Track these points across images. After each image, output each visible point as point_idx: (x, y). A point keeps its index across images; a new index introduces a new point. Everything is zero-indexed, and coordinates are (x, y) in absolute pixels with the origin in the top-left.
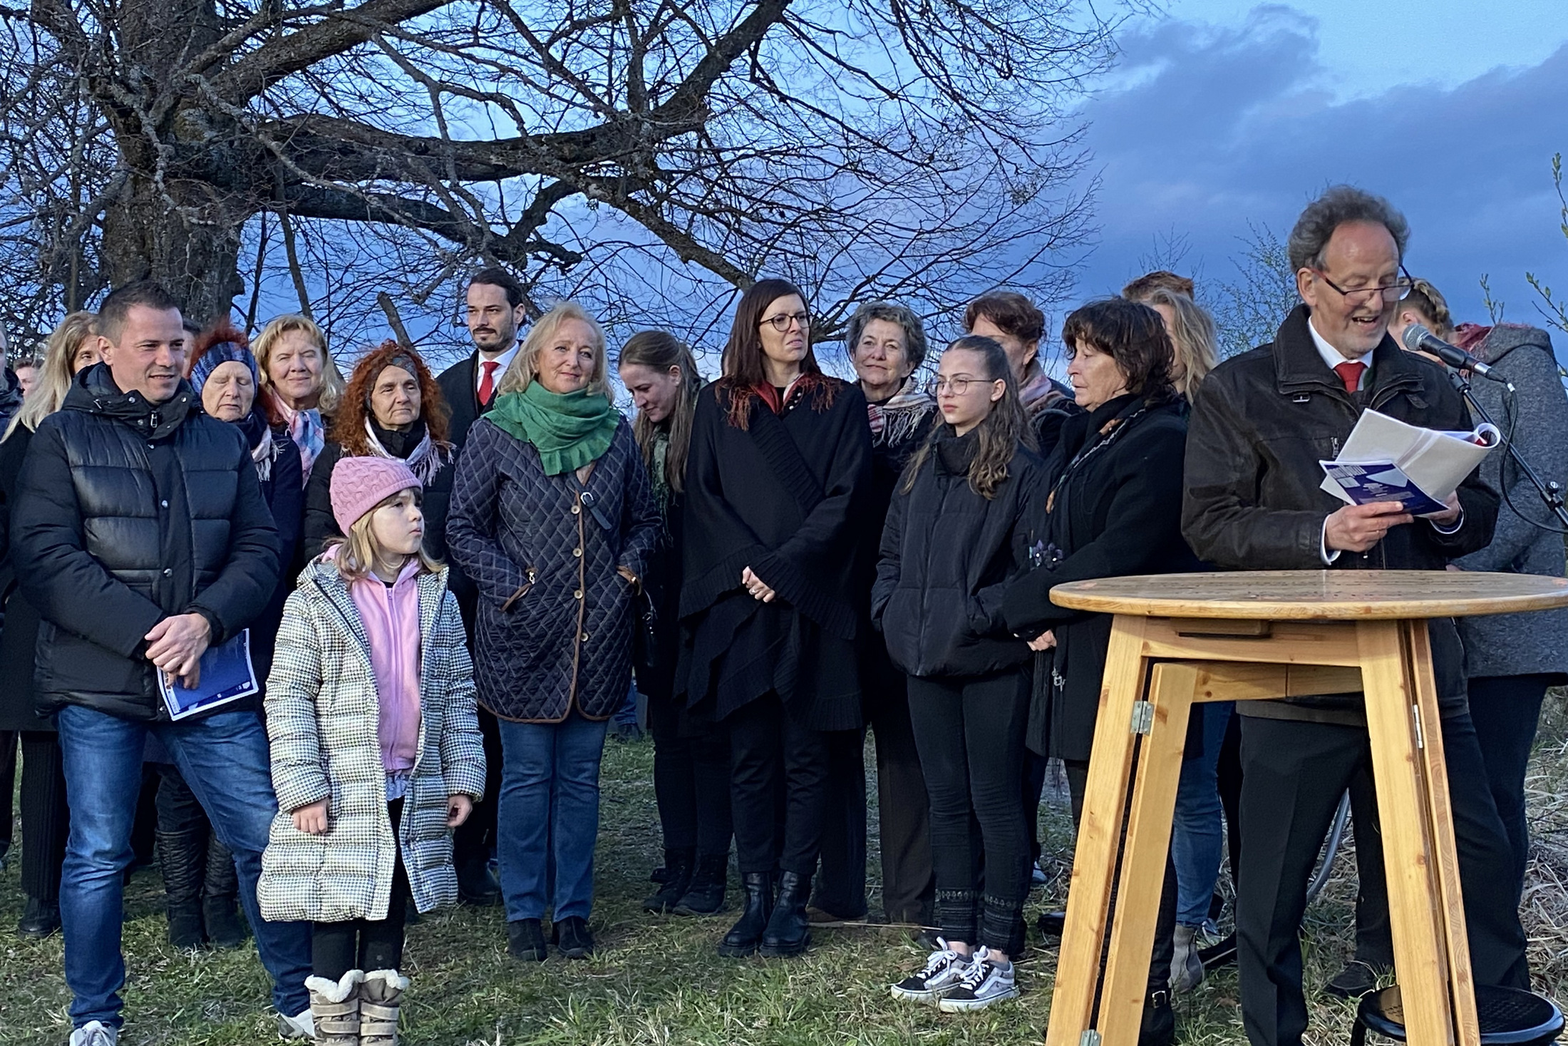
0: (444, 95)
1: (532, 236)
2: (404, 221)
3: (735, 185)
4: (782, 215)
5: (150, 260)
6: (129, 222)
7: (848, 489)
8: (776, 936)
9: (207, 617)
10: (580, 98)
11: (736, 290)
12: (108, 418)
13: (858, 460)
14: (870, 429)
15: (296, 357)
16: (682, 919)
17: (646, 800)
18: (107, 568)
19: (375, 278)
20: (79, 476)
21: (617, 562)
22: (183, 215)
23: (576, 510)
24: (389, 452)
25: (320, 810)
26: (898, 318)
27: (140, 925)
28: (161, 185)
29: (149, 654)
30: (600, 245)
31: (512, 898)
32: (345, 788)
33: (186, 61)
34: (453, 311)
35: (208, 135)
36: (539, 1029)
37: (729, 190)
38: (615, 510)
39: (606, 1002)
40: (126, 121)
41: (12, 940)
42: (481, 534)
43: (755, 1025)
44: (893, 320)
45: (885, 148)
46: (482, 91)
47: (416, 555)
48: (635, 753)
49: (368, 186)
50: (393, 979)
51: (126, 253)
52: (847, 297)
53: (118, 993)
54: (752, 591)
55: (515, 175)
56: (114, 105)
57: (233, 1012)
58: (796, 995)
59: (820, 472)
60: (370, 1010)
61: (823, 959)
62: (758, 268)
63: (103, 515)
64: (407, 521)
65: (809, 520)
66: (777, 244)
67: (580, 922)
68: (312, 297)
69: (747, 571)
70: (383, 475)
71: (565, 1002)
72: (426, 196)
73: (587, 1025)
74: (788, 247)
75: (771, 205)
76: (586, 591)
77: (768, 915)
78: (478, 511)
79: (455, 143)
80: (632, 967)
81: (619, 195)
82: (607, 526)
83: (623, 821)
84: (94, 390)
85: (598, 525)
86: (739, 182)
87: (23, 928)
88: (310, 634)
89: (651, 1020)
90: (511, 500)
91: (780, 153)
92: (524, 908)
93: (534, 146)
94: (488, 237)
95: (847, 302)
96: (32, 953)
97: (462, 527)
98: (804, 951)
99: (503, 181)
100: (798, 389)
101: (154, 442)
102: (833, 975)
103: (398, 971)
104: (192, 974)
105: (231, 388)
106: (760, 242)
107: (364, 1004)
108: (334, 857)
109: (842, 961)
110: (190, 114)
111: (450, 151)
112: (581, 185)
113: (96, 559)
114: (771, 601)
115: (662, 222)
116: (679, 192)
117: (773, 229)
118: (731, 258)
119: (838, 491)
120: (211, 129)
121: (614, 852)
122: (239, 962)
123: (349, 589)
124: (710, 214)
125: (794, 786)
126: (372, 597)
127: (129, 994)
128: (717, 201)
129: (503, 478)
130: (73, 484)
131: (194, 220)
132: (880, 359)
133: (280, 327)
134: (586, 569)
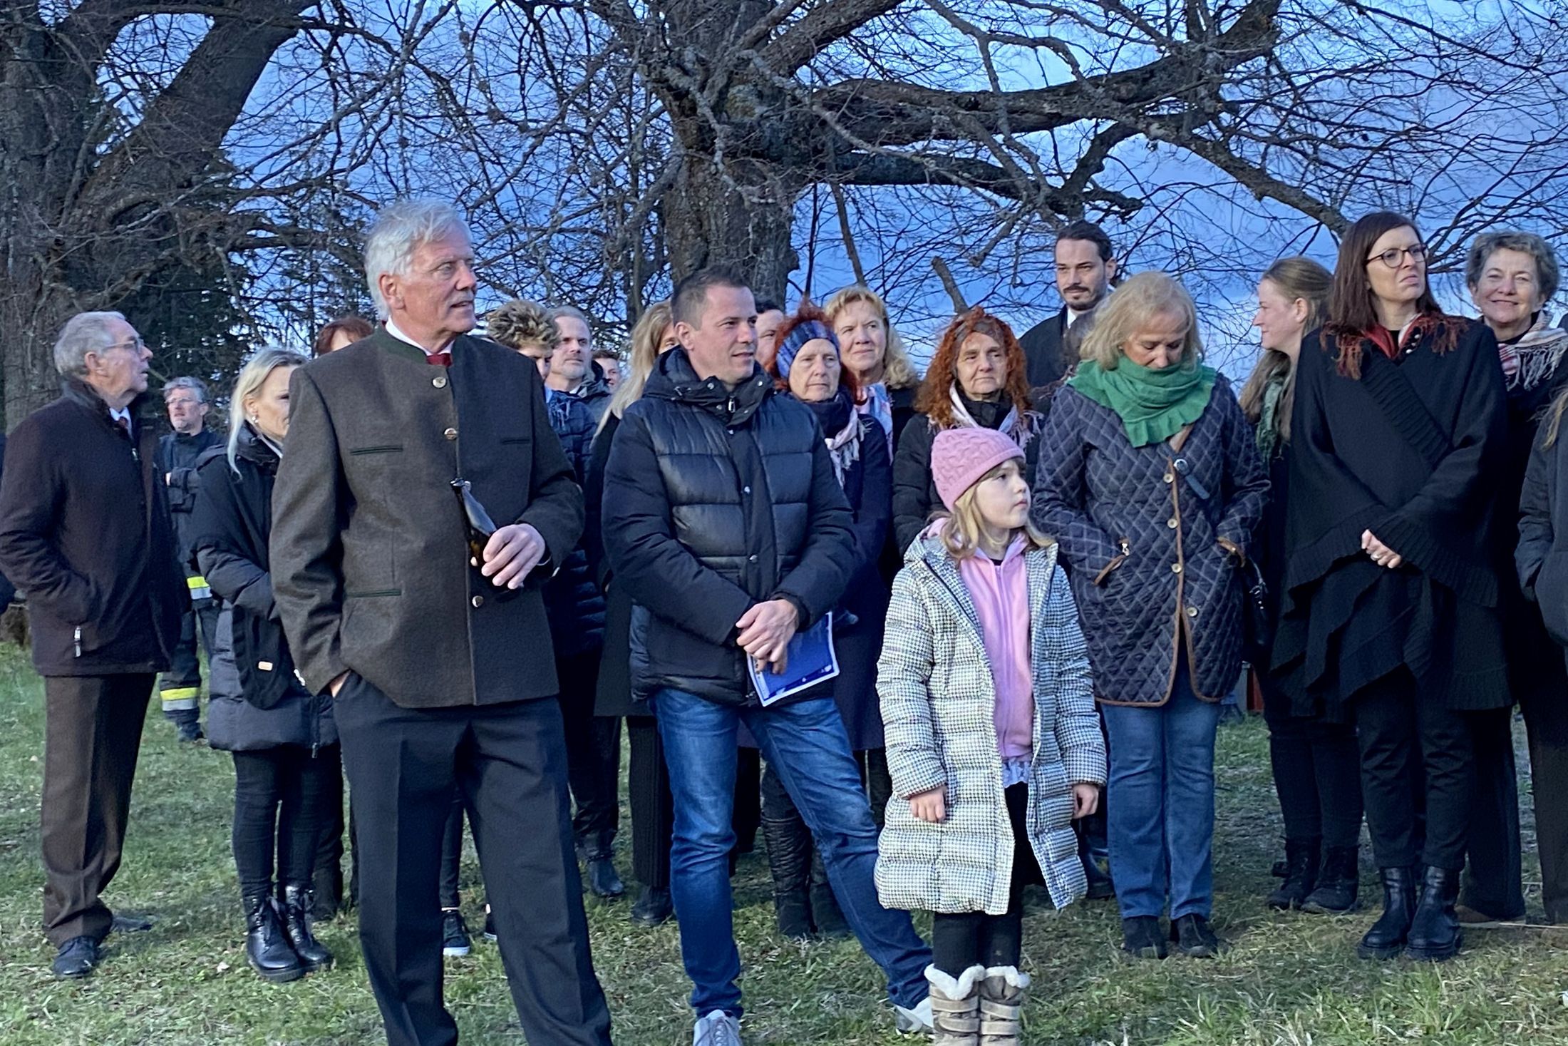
0: (992, 45)
1: (1089, 184)
2: (962, 182)
3: (1310, 111)
4: (1365, 138)
5: (707, 242)
6: (684, 204)
7: (1481, 438)
8: (1425, 937)
9: (794, 604)
10: (1135, 33)
11: (1319, 225)
12: (689, 404)
13: (1490, 407)
14: (1502, 372)
15: (859, 329)
16: (1314, 918)
17: (1255, 788)
18: (696, 555)
19: (928, 243)
20: (665, 464)
21: (1215, 534)
22: (744, 195)
23: (1170, 478)
24: (979, 423)
25: (937, 798)
26: (1529, 247)
27: (748, 914)
28: (721, 167)
29: (740, 641)
30: (1163, 188)
31: (1126, 893)
32: (961, 775)
33: (737, 37)
34: (1011, 271)
35: (759, 110)
36: (1168, 1031)
37: (1303, 116)
38: (1213, 477)
39: (1237, 1005)
40: (682, 103)
41: (628, 928)
42: (1071, 506)
43: (1409, 1033)
44: (1522, 250)
45: (1483, 53)
46: (1031, 36)
47: (1023, 529)
48: (1238, 736)
49: (925, 149)
50: (1012, 976)
51: (684, 236)
52: (1449, 223)
53: (735, 982)
54: (1375, 556)
55: (1070, 122)
56: (670, 88)
57: (849, 1004)
58: (1452, 1003)
59: (1446, 421)
60: (991, 1009)
61: (1479, 964)
62: (1343, 199)
63: (690, 502)
64: (1012, 494)
65: (1436, 475)
66: (1364, 171)
67: (1200, 919)
68: (866, 267)
69: (1366, 535)
70: (983, 447)
71: (1193, 1003)
72: (976, 152)
73: (1220, 1029)
74: (1375, 173)
75: (1351, 129)
76: (1185, 566)
77: (1412, 914)
78: (1065, 483)
79: (1007, 94)
80: (1262, 968)
81: (1184, 133)
82: (1205, 495)
83: (1233, 810)
84: (674, 376)
85: (1195, 495)
86: (1315, 107)
87: (636, 917)
88: (921, 615)
89: (1290, 1026)
90: (1097, 471)
91: (1365, 70)
92: (1138, 903)
93: (1090, 90)
94: (1045, 191)
95: (1450, 229)
96: (647, 941)
97: (1050, 499)
98: (1456, 954)
99: (1056, 130)
100: (1416, 330)
101: (734, 428)
102: (1493, 981)
103: (1017, 966)
104: (804, 965)
105: (818, 366)
106: (1344, 171)
107: (984, 1002)
108: (951, 846)
109: (1502, 966)
110: (739, 91)
111: (1001, 103)
112: (1141, 126)
113: (687, 548)
114: (1396, 568)
115: (1232, 158)
116: (1249, 124)
117: (1355, 156)
118: (1311, 191)
119: (1468, 441)
120: (761, 104)
121: (1227, 844)
122: (850, 953)
123: (958, 567)
124: (1284, 144)
125: (1434, 772)
126: (982, 574)
127: (745, 981)
128: (1291, 130)
129: (1088, 448)
130: (661, 473)
131: (755, 200)
132: (1510, 294)
133: (842, 299)
134: (1183, 542)
